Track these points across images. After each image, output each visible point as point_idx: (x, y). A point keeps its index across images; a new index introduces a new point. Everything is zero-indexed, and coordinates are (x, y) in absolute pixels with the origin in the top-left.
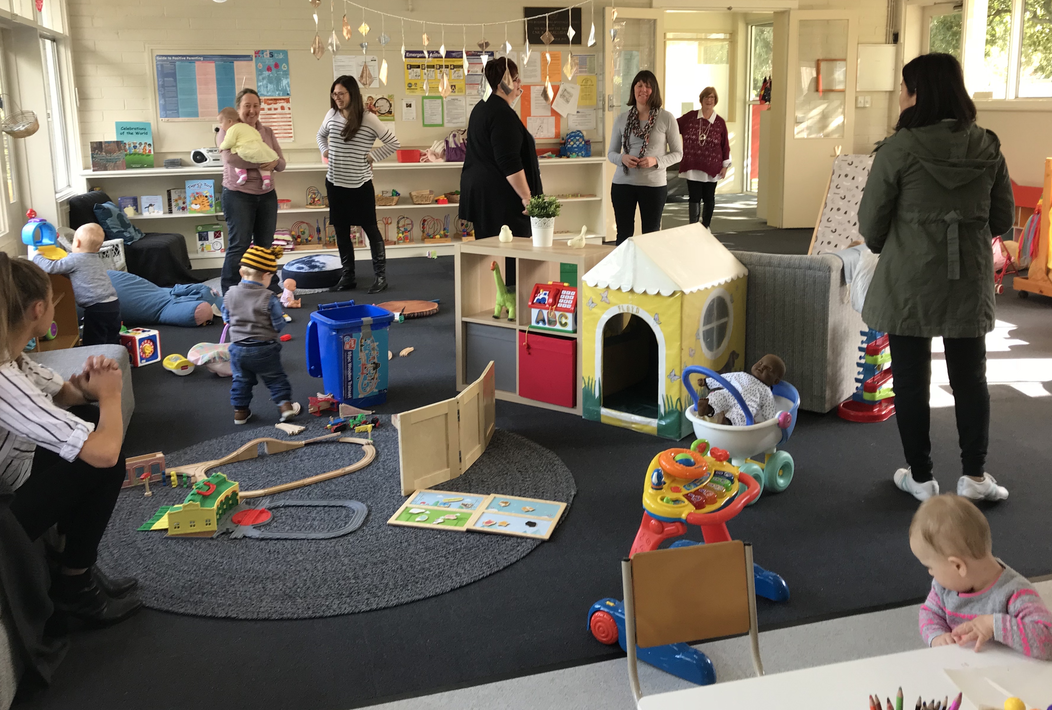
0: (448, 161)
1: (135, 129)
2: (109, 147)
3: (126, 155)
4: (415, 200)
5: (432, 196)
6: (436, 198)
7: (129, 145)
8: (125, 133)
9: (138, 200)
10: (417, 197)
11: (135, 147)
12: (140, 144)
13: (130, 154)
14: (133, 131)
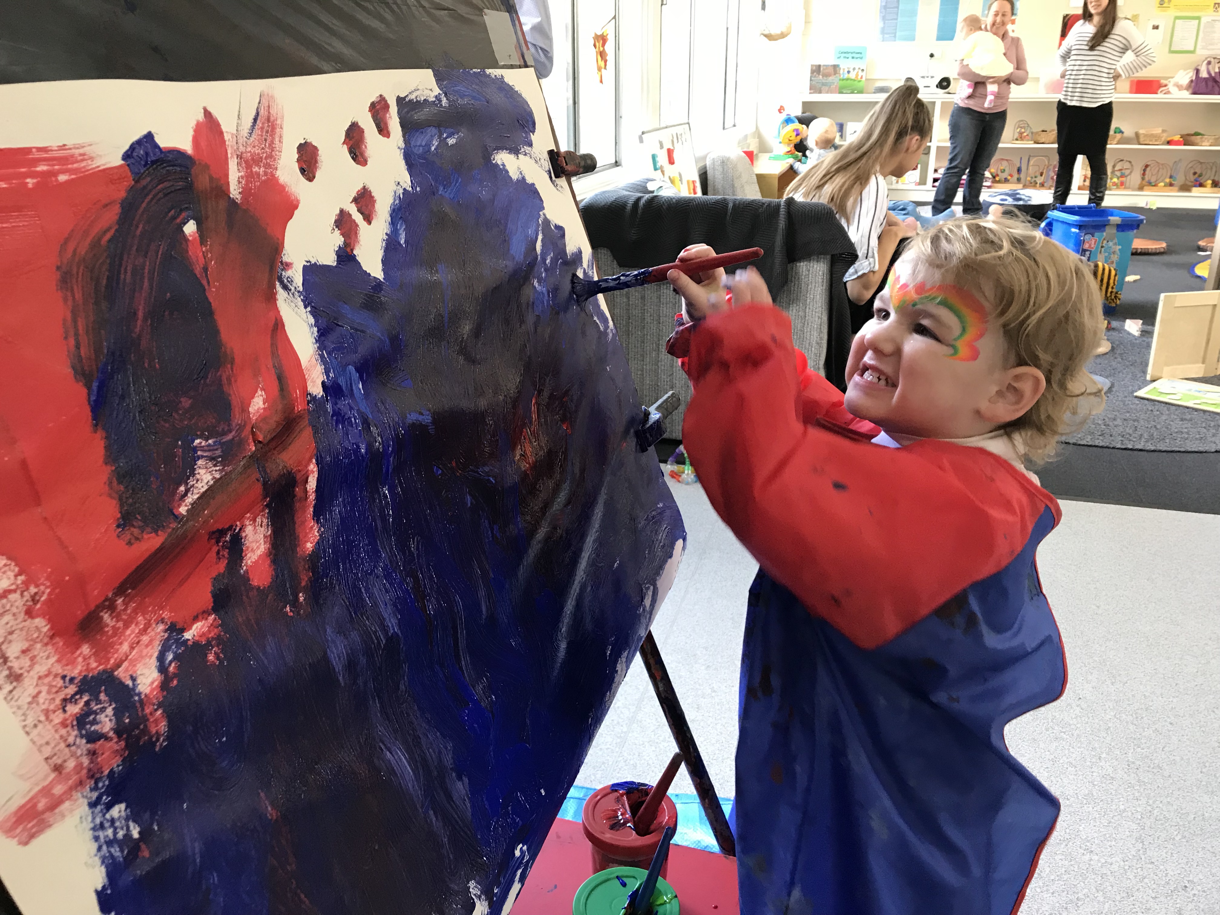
0: (1194, 93)
1: (852, 53)
2: (827, 71)
3: (840, 80)
4: (1142, 140)
5: (1165, 135)
6: (1169, 139)
7: (844, 69)
8: (842, 57)
9: (844, 127)
10: (1146, 135)
11: (849, 72)
12: (854, 69)
13: (843, 80)
14: (850, 55)
